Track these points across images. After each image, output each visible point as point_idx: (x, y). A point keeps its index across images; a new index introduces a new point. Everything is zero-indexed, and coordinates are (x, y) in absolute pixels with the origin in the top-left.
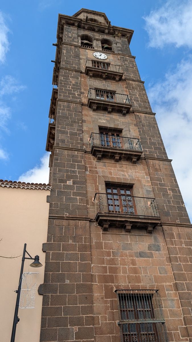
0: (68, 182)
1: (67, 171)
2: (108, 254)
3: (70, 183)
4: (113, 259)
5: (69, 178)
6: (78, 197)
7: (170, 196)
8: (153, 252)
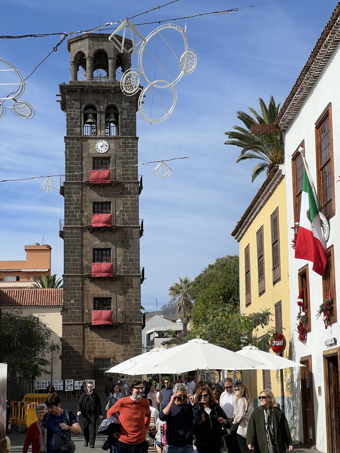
0: (71, 301)
1: (71, 293)
2: (92, 341)
3: (72, 301)
4: (93, 343)
5: (72, 298)
6: (77, 311)
7: (132, 305)
8: (115, 339)
